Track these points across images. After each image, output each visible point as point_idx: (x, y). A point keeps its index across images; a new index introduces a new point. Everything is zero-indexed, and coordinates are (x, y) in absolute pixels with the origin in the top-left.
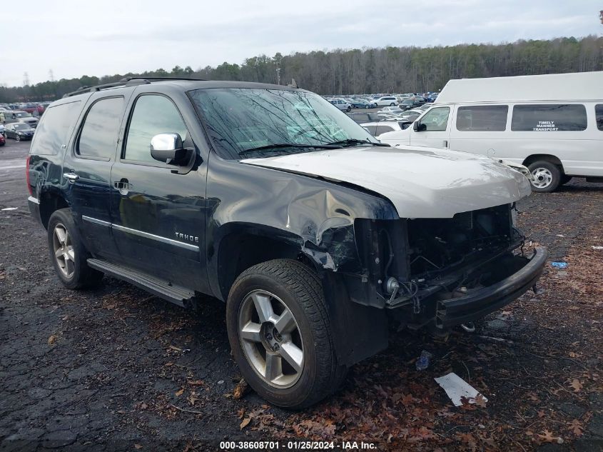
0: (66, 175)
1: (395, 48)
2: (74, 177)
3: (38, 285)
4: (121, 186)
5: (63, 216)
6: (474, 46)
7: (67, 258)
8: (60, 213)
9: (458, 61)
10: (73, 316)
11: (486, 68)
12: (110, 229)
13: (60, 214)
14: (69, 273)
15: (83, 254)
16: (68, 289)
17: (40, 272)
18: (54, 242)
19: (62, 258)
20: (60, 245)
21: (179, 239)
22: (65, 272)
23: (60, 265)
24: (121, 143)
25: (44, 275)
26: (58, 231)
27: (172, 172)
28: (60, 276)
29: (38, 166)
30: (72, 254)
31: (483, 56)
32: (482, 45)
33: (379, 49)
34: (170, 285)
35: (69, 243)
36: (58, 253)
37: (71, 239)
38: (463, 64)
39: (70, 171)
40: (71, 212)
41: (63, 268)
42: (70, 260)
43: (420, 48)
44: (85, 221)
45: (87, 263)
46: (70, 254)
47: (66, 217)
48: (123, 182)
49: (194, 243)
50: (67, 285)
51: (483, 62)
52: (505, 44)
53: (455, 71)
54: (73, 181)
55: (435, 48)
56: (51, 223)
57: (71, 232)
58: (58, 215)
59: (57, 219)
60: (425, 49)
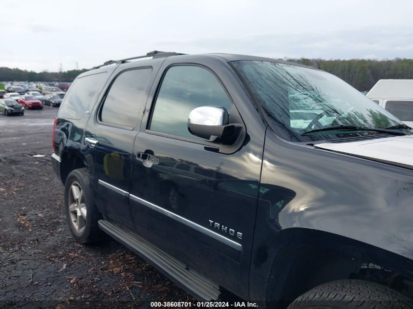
0: (87, 139)
1: (307, 59)
2: (95, 142)
3: (52, 235)
4: (145, 157)
5: (80, 176)
6: (363, 61)
7: (79, 214)
8: (77, 172)
9: (352, 70)
10: (81, 279)
11: (371, 77)
12: (127, 199)
13: (78, 174)
14: (80, 228)
15: (95, 214)
16: (77, 242)
17: (55, 220)
18: (69, 197)
19: (75, 213)
20: (74, 201)
21: (212, 228)
22: (76, 226)
23: (73, 219)
24: (147, 114)
25: (58, 223)
26: (74, 188)
27: (206, 148)
28: (71, 229)
29: (63, 126)
30: (84, 211)
31: (370, 67)
32: (369, 61)
33: (296, 59)
34: (187, 269)
35: (83, 201)
36: (72, 207)
37: (85, 199)
38: (355, 72)
39: (91, 136)
40: (88, 174)
41: (75, 222)
42: (81, 217)
43: (324, 60)
44: (101, 185)
45: (97, 224)
46: (83, 211)
47: (83, 178)
48: (148, 154)
49: (234, 238)
50: (77, 239)
51: (369, 72)
52: (386, 60)
53: (349, 77)
54: (93, 145)
55: (336, 60)
56: (68, 181)
57: (85, 192)
58: (76, 175)
59: (74, 178)
60: (328, 61)
